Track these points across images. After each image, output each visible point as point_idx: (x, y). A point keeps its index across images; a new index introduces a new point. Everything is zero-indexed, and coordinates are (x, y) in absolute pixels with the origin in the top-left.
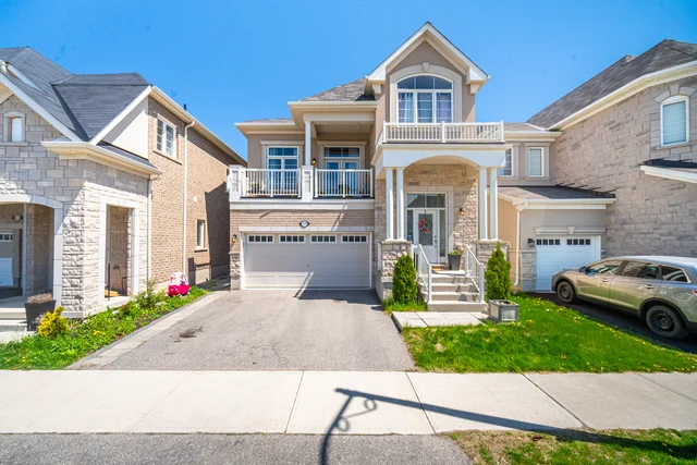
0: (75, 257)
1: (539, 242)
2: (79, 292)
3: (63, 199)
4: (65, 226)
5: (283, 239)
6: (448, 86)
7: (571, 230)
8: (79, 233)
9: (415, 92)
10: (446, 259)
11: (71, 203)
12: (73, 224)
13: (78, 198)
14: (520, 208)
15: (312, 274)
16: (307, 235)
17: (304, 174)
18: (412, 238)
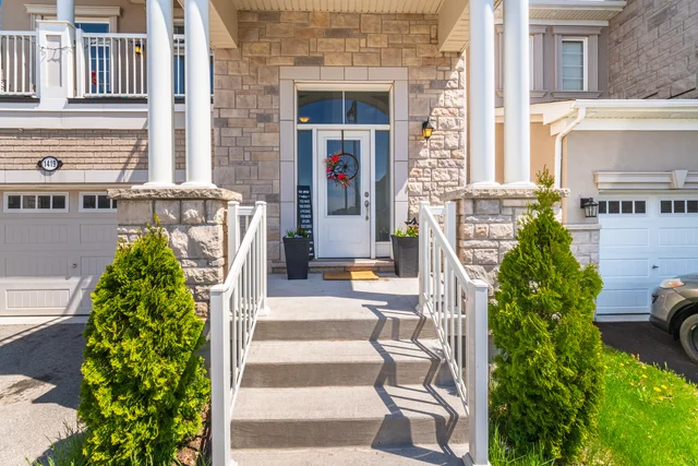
1: (602, 207)
7: (680, 177)
10: (387, 248)
14: (562, 129)
16: (74, 189)
17: (42, 42)
18: (309, 197)
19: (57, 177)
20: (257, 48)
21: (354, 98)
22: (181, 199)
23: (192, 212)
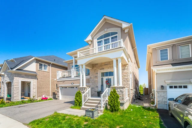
5: (69, 87)
6: (116, 33)
9: (103, 40)
16: (75, 86)
17: (72, 71)
18: (103, 86)
19: (73, 85)
20: (95, 68)
21: (107, 73)
22: (82, 88)
23: (83, 89)
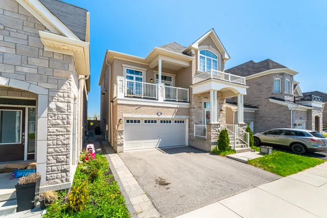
0: (61, 137)
2: (65, 167)
3: (48, 86)
4: (50, 110)
5: (146, 122)
6: (216, 58)
8: (65, 116)
9: (206, 57)
11: (58, 90)
12: (58, 109)
13: (64, 87)
14: (235, 111)
15: (161, 140)
19: (160, 116)
